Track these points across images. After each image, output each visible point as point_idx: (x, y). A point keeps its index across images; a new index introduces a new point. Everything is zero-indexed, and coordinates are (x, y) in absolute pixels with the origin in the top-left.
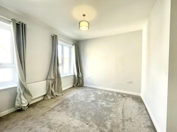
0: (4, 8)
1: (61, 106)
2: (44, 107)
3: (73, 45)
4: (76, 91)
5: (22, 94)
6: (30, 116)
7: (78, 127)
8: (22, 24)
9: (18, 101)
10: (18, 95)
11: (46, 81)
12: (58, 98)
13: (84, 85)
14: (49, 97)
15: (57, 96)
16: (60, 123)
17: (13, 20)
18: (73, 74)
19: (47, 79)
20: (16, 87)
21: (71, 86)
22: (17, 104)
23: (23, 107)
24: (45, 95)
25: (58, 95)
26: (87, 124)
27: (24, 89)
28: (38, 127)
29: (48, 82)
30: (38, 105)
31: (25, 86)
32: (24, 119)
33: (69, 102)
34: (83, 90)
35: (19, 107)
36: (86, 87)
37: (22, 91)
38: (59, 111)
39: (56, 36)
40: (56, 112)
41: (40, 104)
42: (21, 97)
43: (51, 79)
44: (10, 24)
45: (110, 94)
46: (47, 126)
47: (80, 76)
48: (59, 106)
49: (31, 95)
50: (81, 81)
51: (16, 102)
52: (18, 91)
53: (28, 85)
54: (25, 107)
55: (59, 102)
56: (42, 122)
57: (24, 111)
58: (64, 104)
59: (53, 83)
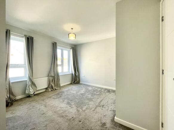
0: (17, 27)
1: (57, 96)
2: (45, 96)
3: (71, 48)
4: (72, 87)
5: (30, 85)
6: (35, 100)
7: (63, 108)
8: (31, 37)
9: (28, 90)
10: (28, 86)
11: (47, 78)
12: (56, 91)
13: (81, 82)
14: (50, 90)
15: (55, 89)
16: (53, 105)
17: (25, 36)
18: (71, 73)
19: (48, 76)
20: (27, 81)
21: (69, 83)
22: (27, 92)
23: (31, 94)
24: (46, 88)
25: (57, 89)
26: (70, 106)
27: (31, 82)
28: (38, 106)
29: (49, 78)
30: (41, 94)
31: (32, 80)
32: (31, 101)
33: (63, 94)
34: (78, 86)
35: (28, 94)
36: (82, 84)
37: (30, 84)
38: (54, 98)
39: (56, 43)
40: (51, 99)
41: (42, 94)
42: (29, 87)
43: (52, 76)
44: (23, 38)
45: (99, 89)
46: (44, 106)
47: (77, 75)
48: (55, 96)
49: (36, 87)
50: (78, 79)
51: (26, 90)
52: (27, 83)
53: (34, 80)
54: (32, 94)
55: (57, 93)
56: (41, 104)
57: (31, 97)
58: (59, 95)
59: (53, 79)
